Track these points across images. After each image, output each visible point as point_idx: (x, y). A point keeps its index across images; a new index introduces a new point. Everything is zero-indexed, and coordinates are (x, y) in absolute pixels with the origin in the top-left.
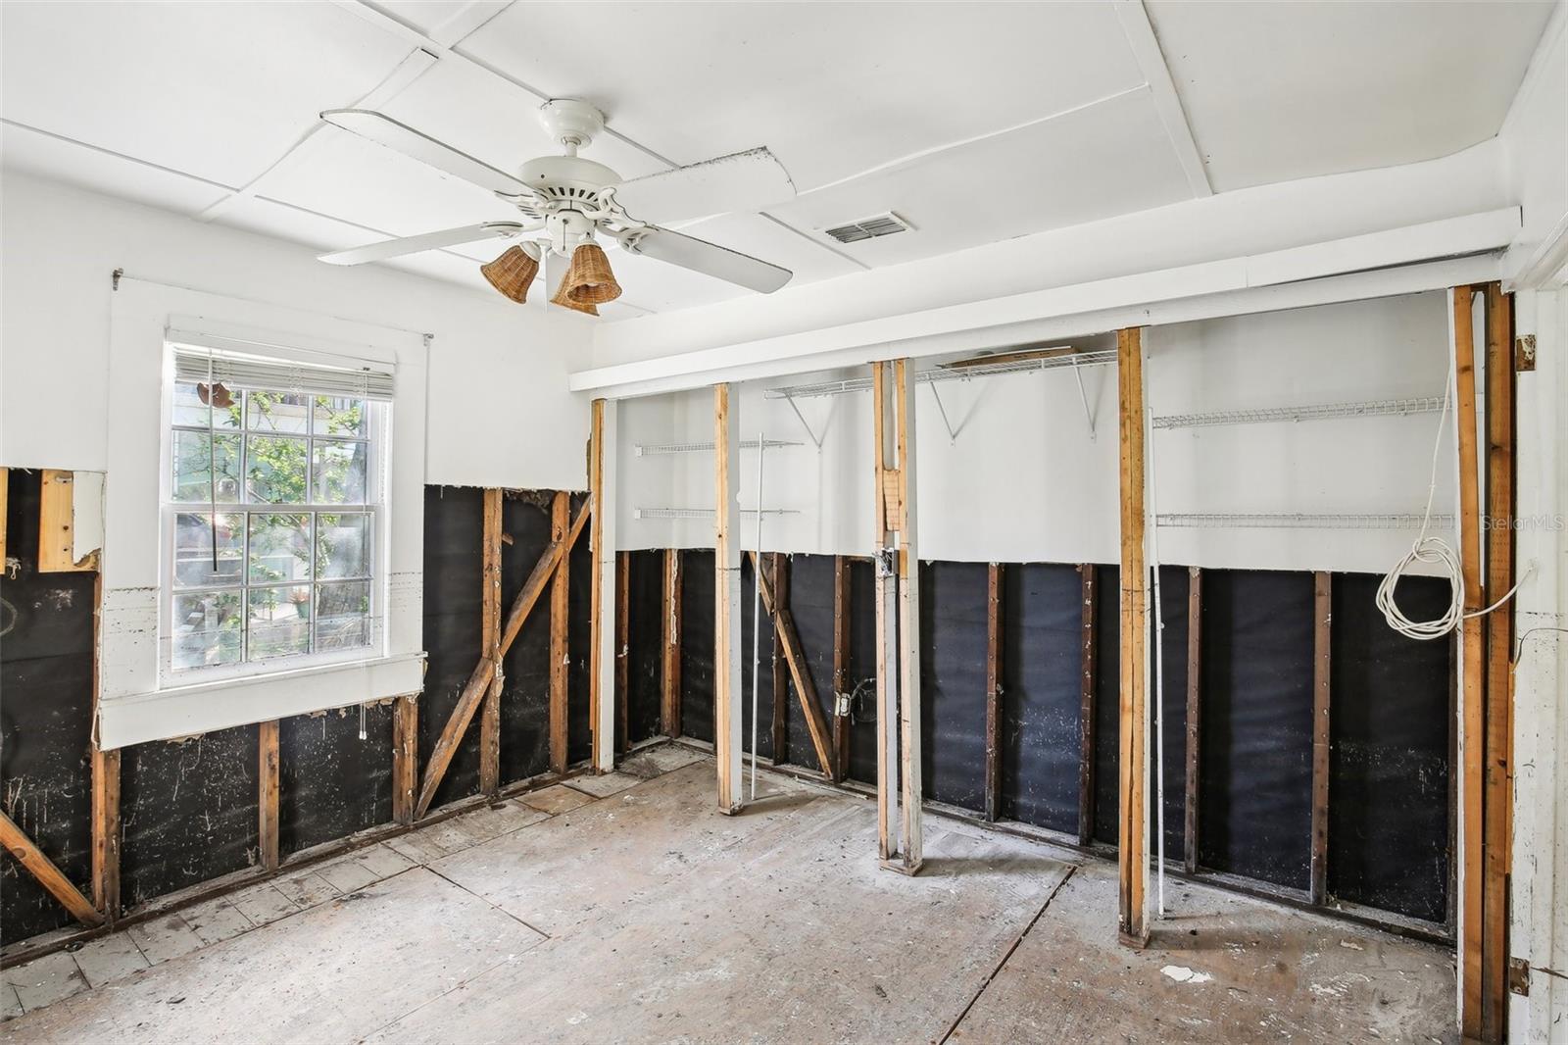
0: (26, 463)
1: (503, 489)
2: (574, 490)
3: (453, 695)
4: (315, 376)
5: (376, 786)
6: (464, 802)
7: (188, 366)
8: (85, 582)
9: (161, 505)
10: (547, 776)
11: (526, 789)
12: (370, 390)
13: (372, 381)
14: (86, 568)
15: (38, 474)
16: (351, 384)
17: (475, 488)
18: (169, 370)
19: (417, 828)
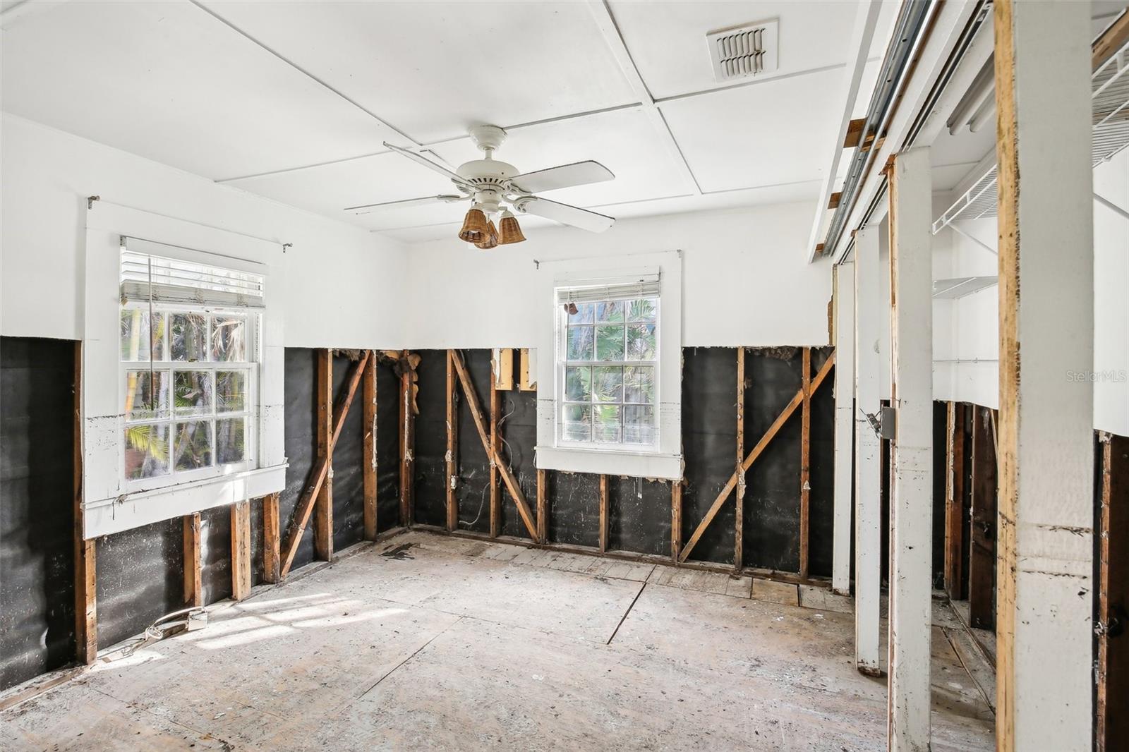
0: (516, 347)
1: (745, 348)
2: (814, 345)
3: (715, 490)
4: (617, 290)
5: (663, 532)
6: (718, 565)
7: (563, 296)
8: (533, 394)
9: (556, 361)
10: (791, 575)
11: (767, 576)
12: (644, 292)
13: (646, 287)
14: (533, 390)
15: (520, 350)
16: (635, 291)
17: (720, 347)
18: (556, 297)
19: (679, 566)
